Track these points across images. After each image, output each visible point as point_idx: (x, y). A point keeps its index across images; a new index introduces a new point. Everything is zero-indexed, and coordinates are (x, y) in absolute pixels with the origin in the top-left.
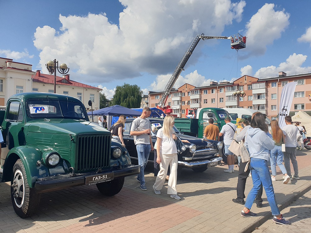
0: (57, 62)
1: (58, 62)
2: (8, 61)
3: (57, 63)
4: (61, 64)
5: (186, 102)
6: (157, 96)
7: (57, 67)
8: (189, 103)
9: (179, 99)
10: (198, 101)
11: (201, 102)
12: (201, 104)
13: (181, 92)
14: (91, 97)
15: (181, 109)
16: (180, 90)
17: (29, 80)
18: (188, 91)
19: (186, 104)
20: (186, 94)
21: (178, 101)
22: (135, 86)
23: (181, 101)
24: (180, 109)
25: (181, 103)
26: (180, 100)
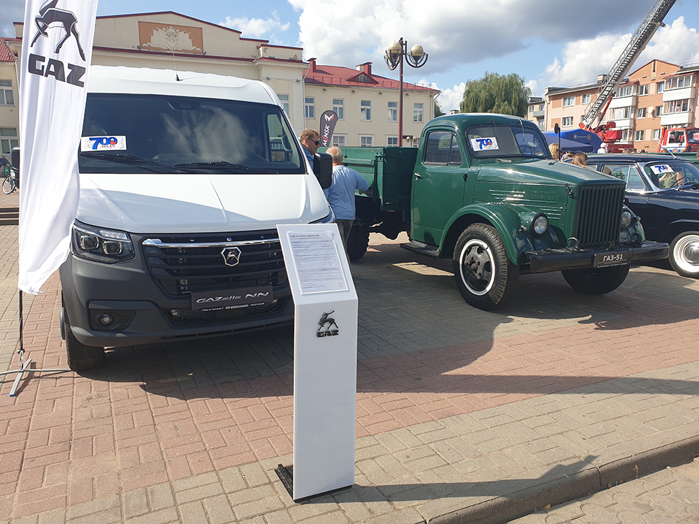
0: (404, 43)
1: (406, 44)
2: (262, 45)
3: (404, 46)
4: (412, 48)
5: (650, 110)
6: (569, 99)
7: (405, 54)
8: (657, 112)
9: (628, 102)
10: (685, 105)
11: (694, 109)
12: (694, 113)
13: (637, 83)
14: (416, 109)
15: (634, 129)
16: (635, 80)
17: (298, 81)
18: (656, 81)
19: (649, 115)
20: (652, 89)
21: (626, 107)
22: (512, 78)
23: (635, 108)
24: (631, 129)
25: (635, 112)
26: (632, 107)
